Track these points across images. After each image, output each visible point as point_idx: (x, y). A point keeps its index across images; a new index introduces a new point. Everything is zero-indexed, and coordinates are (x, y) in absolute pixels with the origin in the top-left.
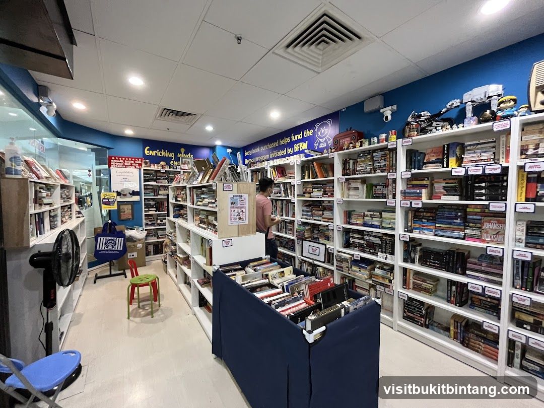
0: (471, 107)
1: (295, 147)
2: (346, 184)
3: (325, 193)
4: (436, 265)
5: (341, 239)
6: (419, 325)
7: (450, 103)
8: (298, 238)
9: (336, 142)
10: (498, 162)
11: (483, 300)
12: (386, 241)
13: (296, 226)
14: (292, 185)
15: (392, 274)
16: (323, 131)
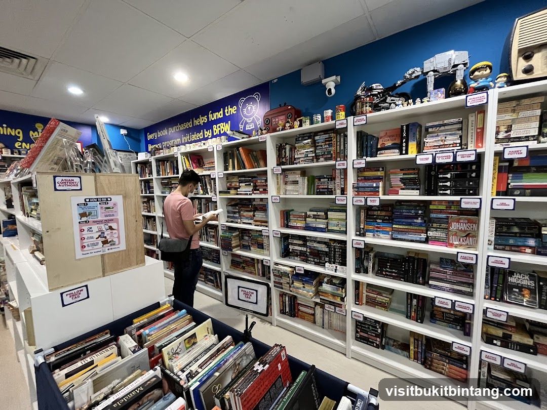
0: (433, 78)
1: (214, 129)
2: (282, 176)
3: (255, 188)
4: (394, 274)
5: (278, 246)
6: (373, 346)
7: (410, 72)
8: (223, 248)
9: (267, 121)
10: (465, 147)
11: (446, 313)
12: (335, 249)
13: (220, 233)
14: (212, 179)
15: (344, 290)
16: (249, 108)
